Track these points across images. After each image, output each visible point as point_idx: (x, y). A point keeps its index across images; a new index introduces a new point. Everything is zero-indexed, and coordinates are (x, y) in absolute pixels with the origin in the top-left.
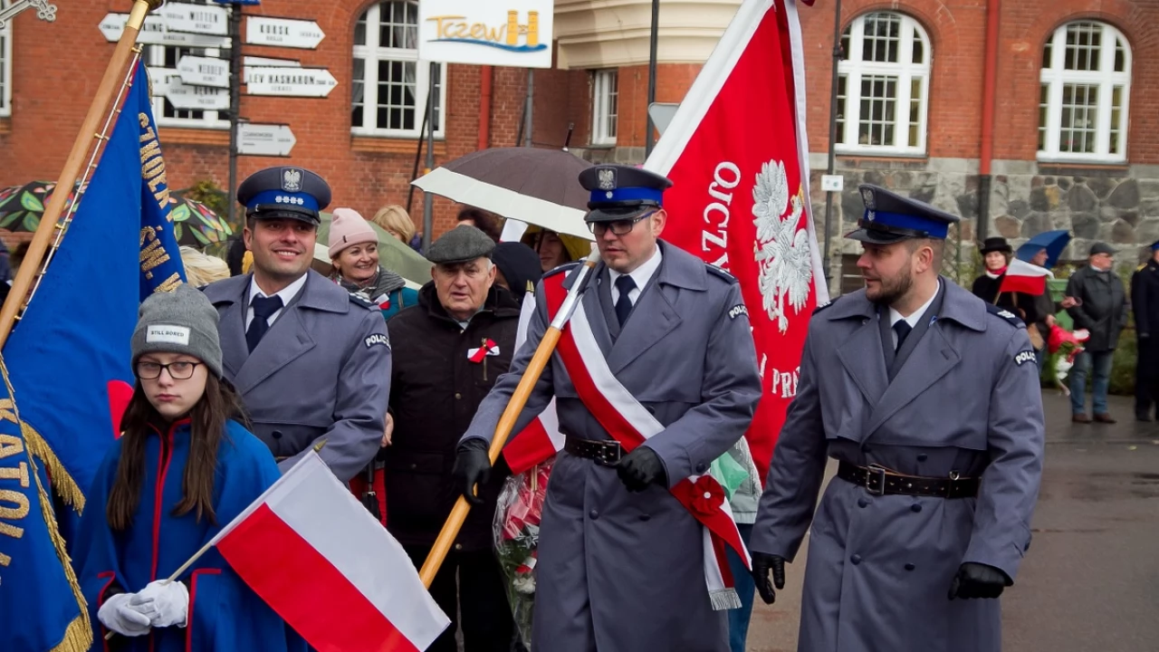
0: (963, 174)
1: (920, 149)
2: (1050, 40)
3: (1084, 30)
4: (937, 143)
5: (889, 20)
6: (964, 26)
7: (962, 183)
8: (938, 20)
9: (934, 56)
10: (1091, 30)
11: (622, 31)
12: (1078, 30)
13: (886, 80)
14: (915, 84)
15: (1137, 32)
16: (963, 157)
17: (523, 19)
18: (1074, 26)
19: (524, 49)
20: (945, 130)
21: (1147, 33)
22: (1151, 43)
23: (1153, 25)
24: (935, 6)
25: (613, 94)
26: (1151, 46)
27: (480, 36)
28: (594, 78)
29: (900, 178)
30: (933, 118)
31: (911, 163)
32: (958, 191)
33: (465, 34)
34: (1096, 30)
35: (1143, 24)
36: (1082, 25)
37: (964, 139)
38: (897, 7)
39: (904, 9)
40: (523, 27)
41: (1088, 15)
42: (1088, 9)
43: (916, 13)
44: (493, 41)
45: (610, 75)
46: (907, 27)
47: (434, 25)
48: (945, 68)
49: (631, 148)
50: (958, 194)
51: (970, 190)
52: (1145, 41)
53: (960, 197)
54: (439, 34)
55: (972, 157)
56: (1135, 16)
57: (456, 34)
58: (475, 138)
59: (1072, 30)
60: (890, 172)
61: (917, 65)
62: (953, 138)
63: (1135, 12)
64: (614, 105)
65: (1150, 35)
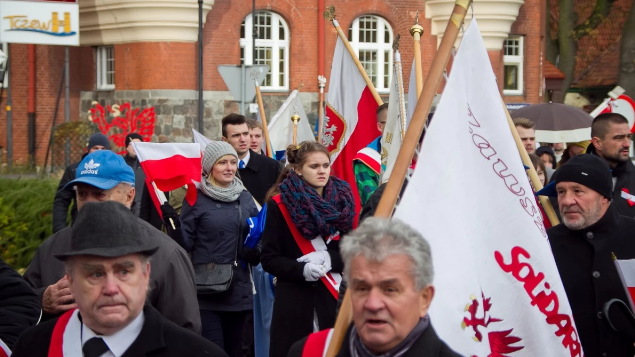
0: (310, 101)
1: (286, 88)
2: (351, 26)
3: (368, 20)
4: (294, 84)
5: (265, 16)
6: (306, 19)
7: (310, 106)
8: (293, 15)
9: (291, 35)
10: (371, 21)
11: (117, 23)
12: (365, 20)
13: (265, 49)
14: (282, 52)
15: (395, 21)
16: (309, 91)
17: (61, 17)
18: (363, 18)
19: (63, 34)
20: (299, 77)
21: (401, 21)
22: (403, 27)
23: (403, 17)
24: (289, 7)
25: (109, 60)
26: (403, 29)
27: (36, 27)
28: (96, 51)
29: (276, 104)
30: (292, 70)
31: (282, 96)
32: (308, 110)
33: (27, 25)
34: (374, 21)
35: (398, 17)
36: (367, 17)
37: (310, 82)
38: (270, 8)
39: (274, 9)
40: (61, 22)
41: (370, 12)
42: (370, 9)
43: (281, 12)
44: (44, 30)
45: (107, 49)
46: (276, 19)
47: (8, 21)
48: (297, 42)
49: (125, 91)
50: (308, 112)
51: (313, 110)
52: (400, 25)
53: (309, 114)
54: (12, 26)
55: (314, 91)
56: (394, 13)
57: (22, 26)
58: (25, 87)
59: (362, 20)
60: (271, 101)
61: (282, 41)
62: (304, 81)
63: (394, 11)
64: (110, 66)
65: (403, 22)
